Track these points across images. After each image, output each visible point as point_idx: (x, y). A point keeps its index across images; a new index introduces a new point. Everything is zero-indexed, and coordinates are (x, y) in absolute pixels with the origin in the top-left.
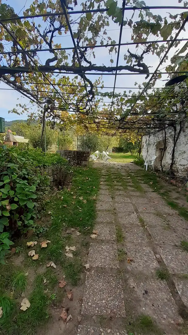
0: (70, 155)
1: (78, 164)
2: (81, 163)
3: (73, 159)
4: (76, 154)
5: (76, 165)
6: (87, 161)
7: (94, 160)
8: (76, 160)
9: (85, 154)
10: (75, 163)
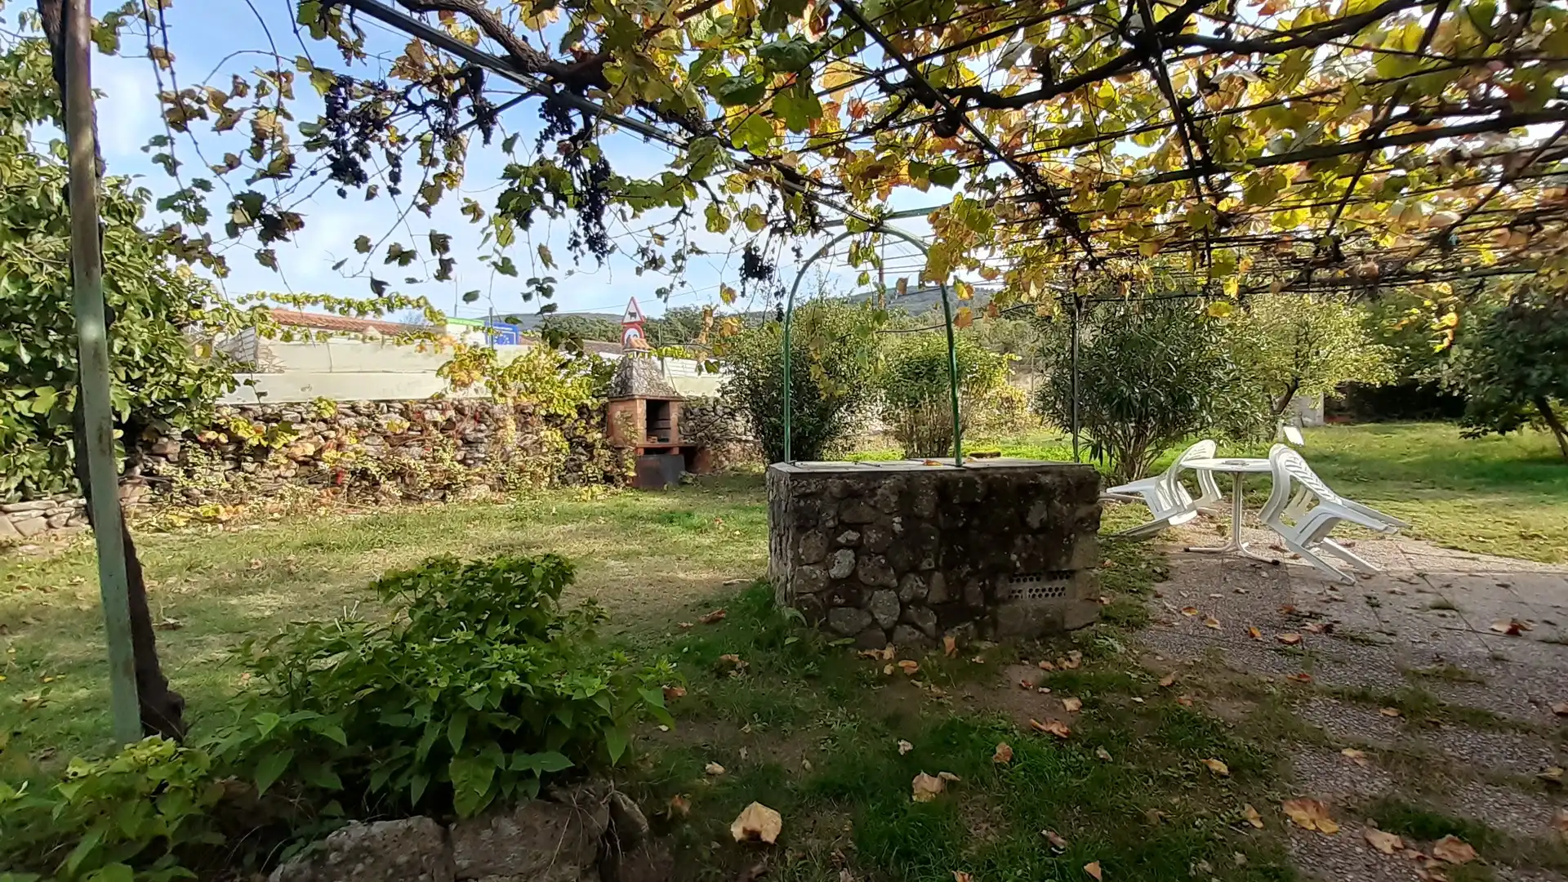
0: (856, 527)
1: (951, 613)
2: (989, 596)
3: (890, 563)
4: (926, 505)
5: (930, 625)
6: (1070, 575)
7: (1173, 521)
8: (927, 576)
9: (1040, 503)
10: (918, 601)
